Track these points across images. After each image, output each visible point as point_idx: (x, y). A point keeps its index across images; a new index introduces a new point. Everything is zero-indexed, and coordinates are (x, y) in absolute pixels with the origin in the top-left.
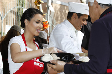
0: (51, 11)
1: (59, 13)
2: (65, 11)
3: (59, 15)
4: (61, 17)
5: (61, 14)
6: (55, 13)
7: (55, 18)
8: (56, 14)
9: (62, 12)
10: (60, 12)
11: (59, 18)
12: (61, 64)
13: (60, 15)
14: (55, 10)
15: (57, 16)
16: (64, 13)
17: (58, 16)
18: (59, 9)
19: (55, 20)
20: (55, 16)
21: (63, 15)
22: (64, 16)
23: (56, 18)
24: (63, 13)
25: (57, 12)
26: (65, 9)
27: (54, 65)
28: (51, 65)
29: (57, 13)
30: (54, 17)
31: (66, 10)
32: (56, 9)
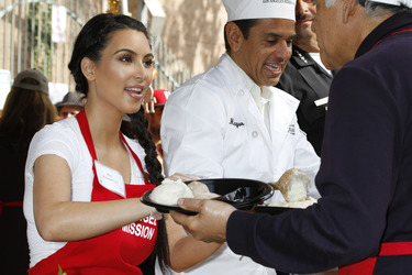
0: (153, 14)
1: (180, 20)
2: (204, 15)
3: (181, 27)
4: (188, 37)
5: (188, 24)
6: (166, 22)
7: (166, 39)
8: (168, 27)
9: (193, 16)
10: (185, 16)
11: (182, 42)
12: (216, 213)
13: (184, 30)
14: (167, 11)
15: (174, 32)
16: (199, 21)
17: (178, 32)
18: (180, 8)
19: (168, 46)
20: (167, 32)
21: (195, 30)
22: (197, 32)
23: (169, 40)
24: (194, 23)
25: (174, 17)
26: (202, 7)
27: (191, 218)
28: (182, 218)
29: (175, 23)
30: (163, 35)
31: (207, 9)
32: (170, 7)
